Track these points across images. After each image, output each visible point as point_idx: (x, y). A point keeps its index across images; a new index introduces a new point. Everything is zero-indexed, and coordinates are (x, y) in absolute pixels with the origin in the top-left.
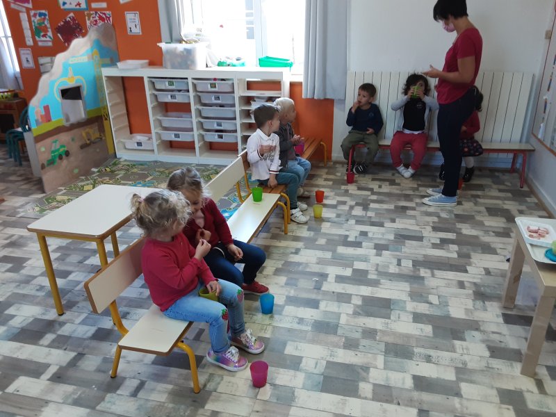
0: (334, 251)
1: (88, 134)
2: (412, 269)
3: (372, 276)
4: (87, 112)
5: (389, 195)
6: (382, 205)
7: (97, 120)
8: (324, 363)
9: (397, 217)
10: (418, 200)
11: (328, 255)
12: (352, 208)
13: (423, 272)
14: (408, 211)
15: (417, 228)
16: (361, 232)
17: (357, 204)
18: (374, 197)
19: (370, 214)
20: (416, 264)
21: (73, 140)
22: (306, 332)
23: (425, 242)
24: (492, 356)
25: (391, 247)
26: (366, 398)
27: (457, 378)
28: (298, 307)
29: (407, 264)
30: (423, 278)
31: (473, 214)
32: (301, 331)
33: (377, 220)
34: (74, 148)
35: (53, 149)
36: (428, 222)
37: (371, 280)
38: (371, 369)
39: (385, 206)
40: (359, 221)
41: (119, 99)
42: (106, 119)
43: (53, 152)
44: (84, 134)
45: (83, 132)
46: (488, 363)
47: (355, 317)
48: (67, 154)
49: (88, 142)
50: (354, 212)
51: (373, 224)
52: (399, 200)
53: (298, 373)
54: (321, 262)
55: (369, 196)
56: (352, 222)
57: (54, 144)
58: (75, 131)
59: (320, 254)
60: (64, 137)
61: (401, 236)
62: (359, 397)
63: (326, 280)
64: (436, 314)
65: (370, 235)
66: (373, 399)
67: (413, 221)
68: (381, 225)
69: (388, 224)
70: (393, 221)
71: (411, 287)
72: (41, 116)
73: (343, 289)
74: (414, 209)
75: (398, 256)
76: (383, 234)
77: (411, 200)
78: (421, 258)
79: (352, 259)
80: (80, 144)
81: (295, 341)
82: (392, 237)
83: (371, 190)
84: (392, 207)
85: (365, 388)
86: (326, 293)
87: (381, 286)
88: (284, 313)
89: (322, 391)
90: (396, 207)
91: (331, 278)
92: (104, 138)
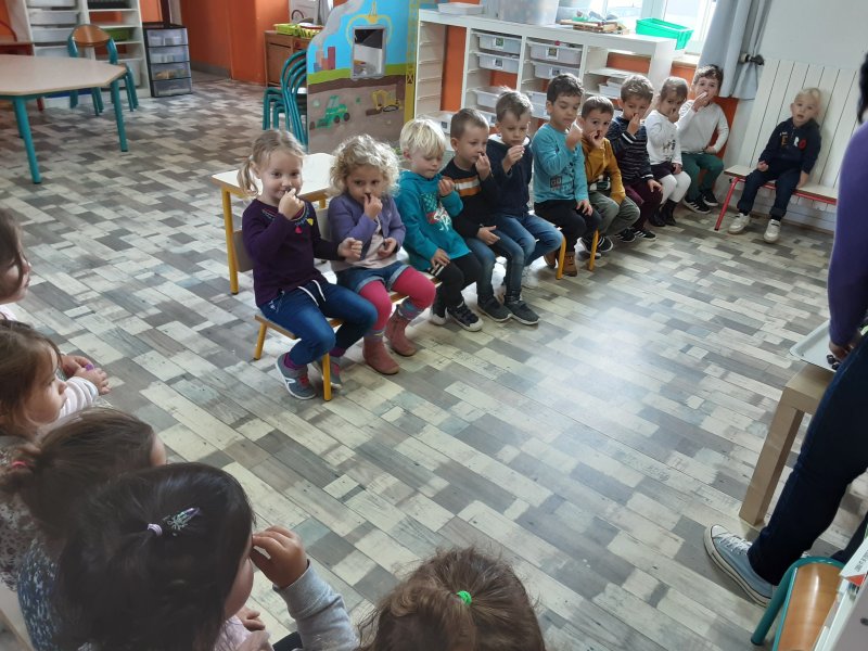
0: (603, 311)
1: (380, 96)
2: (699, 361)
4: (386, 67)
5: (761, 267)
6: (734, 276)
7: (398, 81)
8: (483, 413)
9: (744, 297)
10: (802, 285)
11: (590, 312)
12: (682, 268)
13: (712, 370)
14: (769, 294)
15: (762, 318)
16: (667, 300)
17: (696, 266)
18: (733, 264)
19: (704, 282)
20: (713, 357)
21: (358, 100)
22: (488, 379)
23: (756, 338)
25: (694, 328)
26: (501, 461)
27: (639, 486)
28: (501, 353)
29: (698, 354)
30: (704, 375)
32: (481, 376)
33: (707, 293)
34: (358, 111)
35: (329, 106)
36: (788, 316)
39: (739, 279)
40: (678, 287)
41: (435, 55)
42: (410, 82)
43: (328, 110)
44: (375, 96)
45: (374, 94)
46: (699, 489)
48: (347, 117)
49: (378, 108)
50: (680, 275)
51: (696, 296)
52: (771, 277)
53: (444, 412)
54: (572, 316)
55: (725, 259)
56: (666, 284)
57: (332, 101)
58: (365, 88)
59: (580, 308)
60: (348, 94)
61: (724, 319)
62: (495, 457)
63: (561, 338)
64: (680, 417)
65: (675, 307)
66: (509, 465)
67: (765, 308)
68: (707, 299)
69: (718, 301)
70: (732, 299)
71: (674, 379)
72: (323, 60)
73: (575, 353)
74: (783, 293)
75: (694, 341)
76: (697, 311)
77: (791, 282)
78: (726, 353)
80: (368, 107)
81: (466, 384)
82: (708, 318)
83: (737, 253)
84: (749, 282)
85: (509, 452)
86: (548, 350)
88: (478, 353)
89: (456, 436)
90: (756, 284)
91: (569, 338)
92: (400, 108)
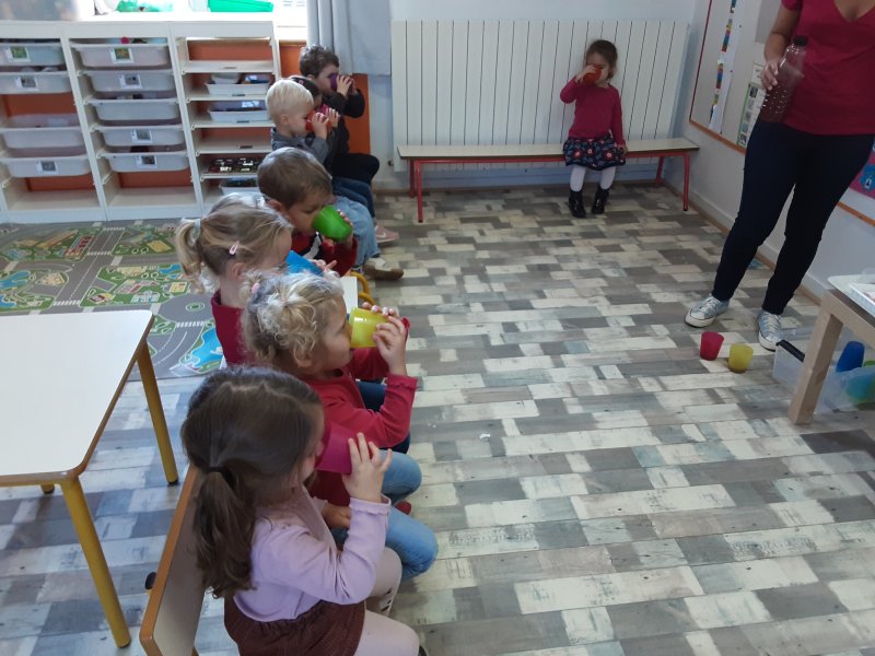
0: (483, 372)
2: (626, 382)
3: (575, 409)
5: (504, 246)
6: (505, 267)
9: (543, 286)
10: (555, 251)
11: (477, 382)
12: (460, 279)
13: (647, 385)
14: (552, 273)
15: (584, 303)
16: (504, 324)
17: (465, 271)
18: (484, 254)
19: (498, 287)
20: (626, 370)
22: (534, 553)
23: (613, 327)
24: (837, 520)
25: (568, 345)
27: (818, 575)
29: (614, 374)
30: (651, 396)
31: (649, 264)
33: (515, 298)
36: (594, 289)
37: (576, 416)
38: (686, 599)
39: (512, 269)
40: (490, 305)
46: (840, 534)
47: (596, 500)
50: (470, 289)
51: (514, 306)
52: (527, 255)
53: (573, 651)
54: (472, 397)
55: (473, 252)
56: (477, 307)
59: (460, 381)
61: (570, 321)
63: (504, 434)
64: (713, 460)
65: (522, 329)
67: (569, 292)
68: (527, 306)
69: (537, 303)
70: (542, 296)
71: (646, 417)
73: (544, 445)
74: (557, 268)
75: (590, 359)
76: (540, 323)
77: (545, 253)
79: (521, 382)
81: (528, 581)
82: (558, 327)
83: (470, 240)
84: (523, 269)
85: (701, 643)
86: (518, 461)
87: (599, 425)
90: (530, 267)
91: (510, 429)
